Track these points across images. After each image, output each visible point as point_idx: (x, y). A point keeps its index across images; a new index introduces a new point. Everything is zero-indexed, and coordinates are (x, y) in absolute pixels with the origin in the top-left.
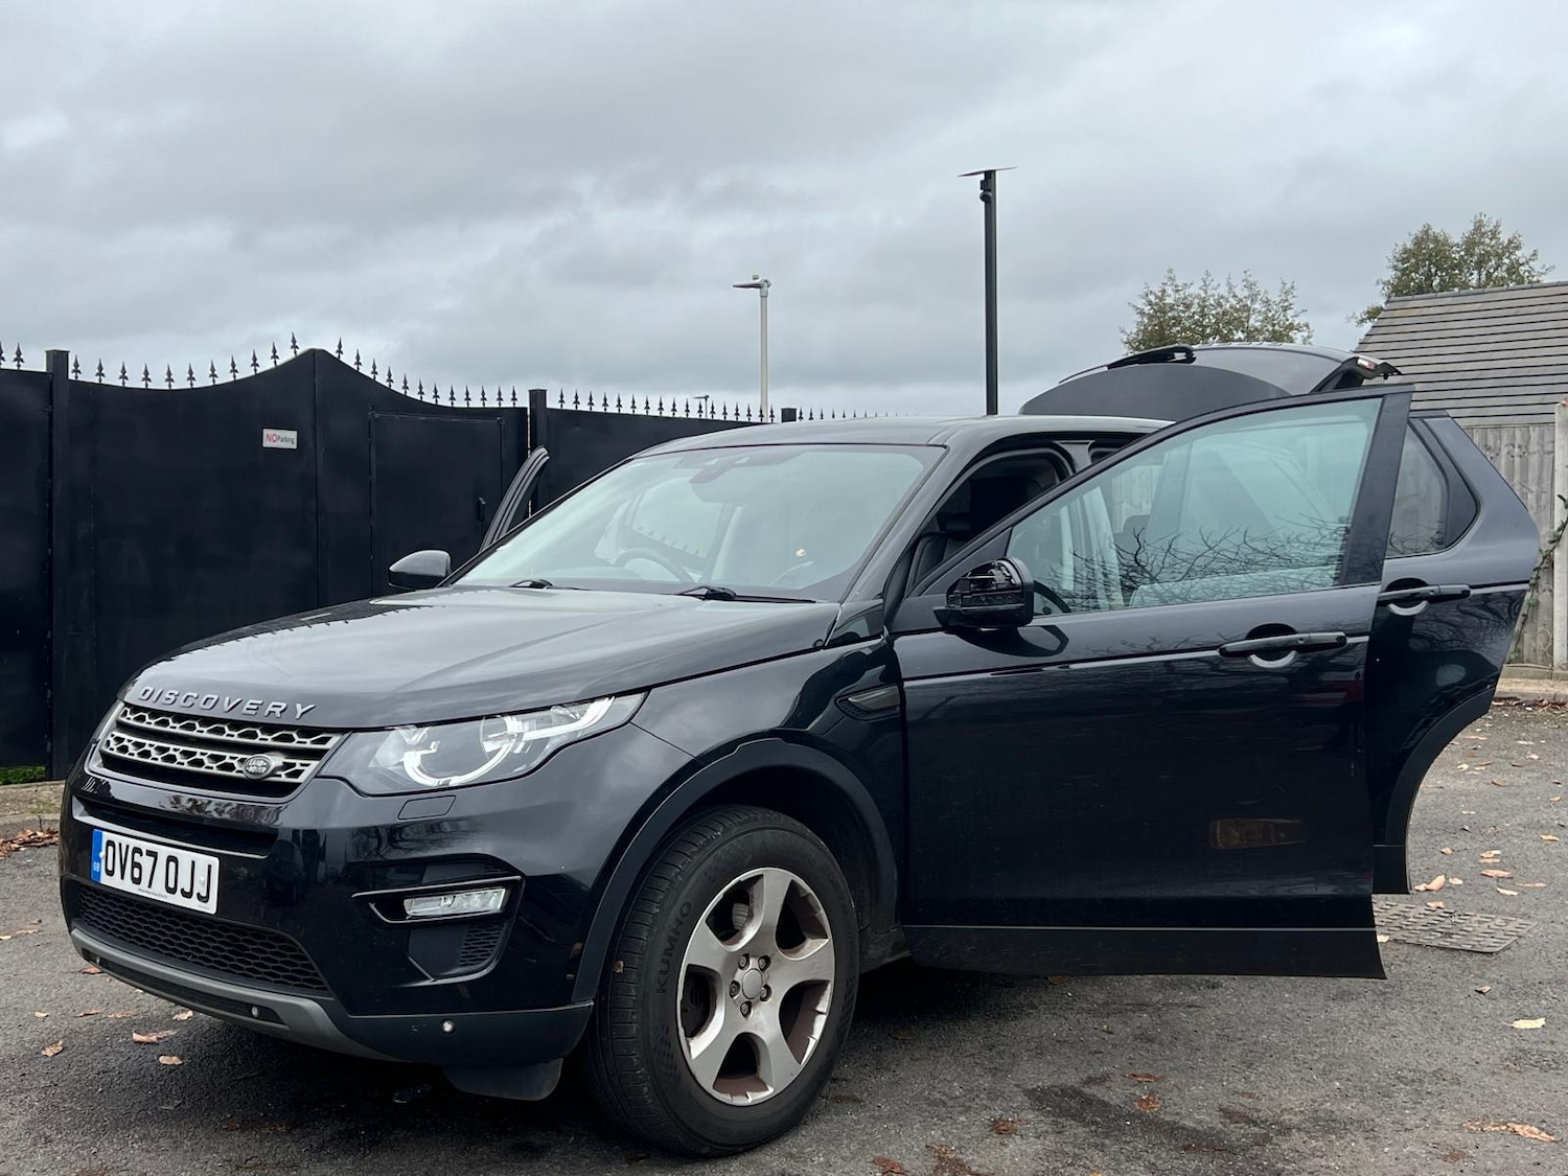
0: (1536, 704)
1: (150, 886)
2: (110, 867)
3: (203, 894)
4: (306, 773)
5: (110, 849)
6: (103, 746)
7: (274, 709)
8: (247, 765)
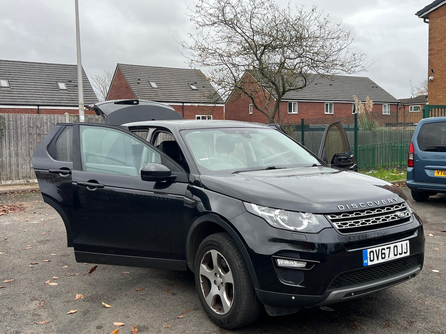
1: (389, 257)
2: (372, 259)
3: (406, 251)
4: (409, 214)
5: (372, 254)
6: (338, 228)
7: (390, 201)
8: (399, 216)
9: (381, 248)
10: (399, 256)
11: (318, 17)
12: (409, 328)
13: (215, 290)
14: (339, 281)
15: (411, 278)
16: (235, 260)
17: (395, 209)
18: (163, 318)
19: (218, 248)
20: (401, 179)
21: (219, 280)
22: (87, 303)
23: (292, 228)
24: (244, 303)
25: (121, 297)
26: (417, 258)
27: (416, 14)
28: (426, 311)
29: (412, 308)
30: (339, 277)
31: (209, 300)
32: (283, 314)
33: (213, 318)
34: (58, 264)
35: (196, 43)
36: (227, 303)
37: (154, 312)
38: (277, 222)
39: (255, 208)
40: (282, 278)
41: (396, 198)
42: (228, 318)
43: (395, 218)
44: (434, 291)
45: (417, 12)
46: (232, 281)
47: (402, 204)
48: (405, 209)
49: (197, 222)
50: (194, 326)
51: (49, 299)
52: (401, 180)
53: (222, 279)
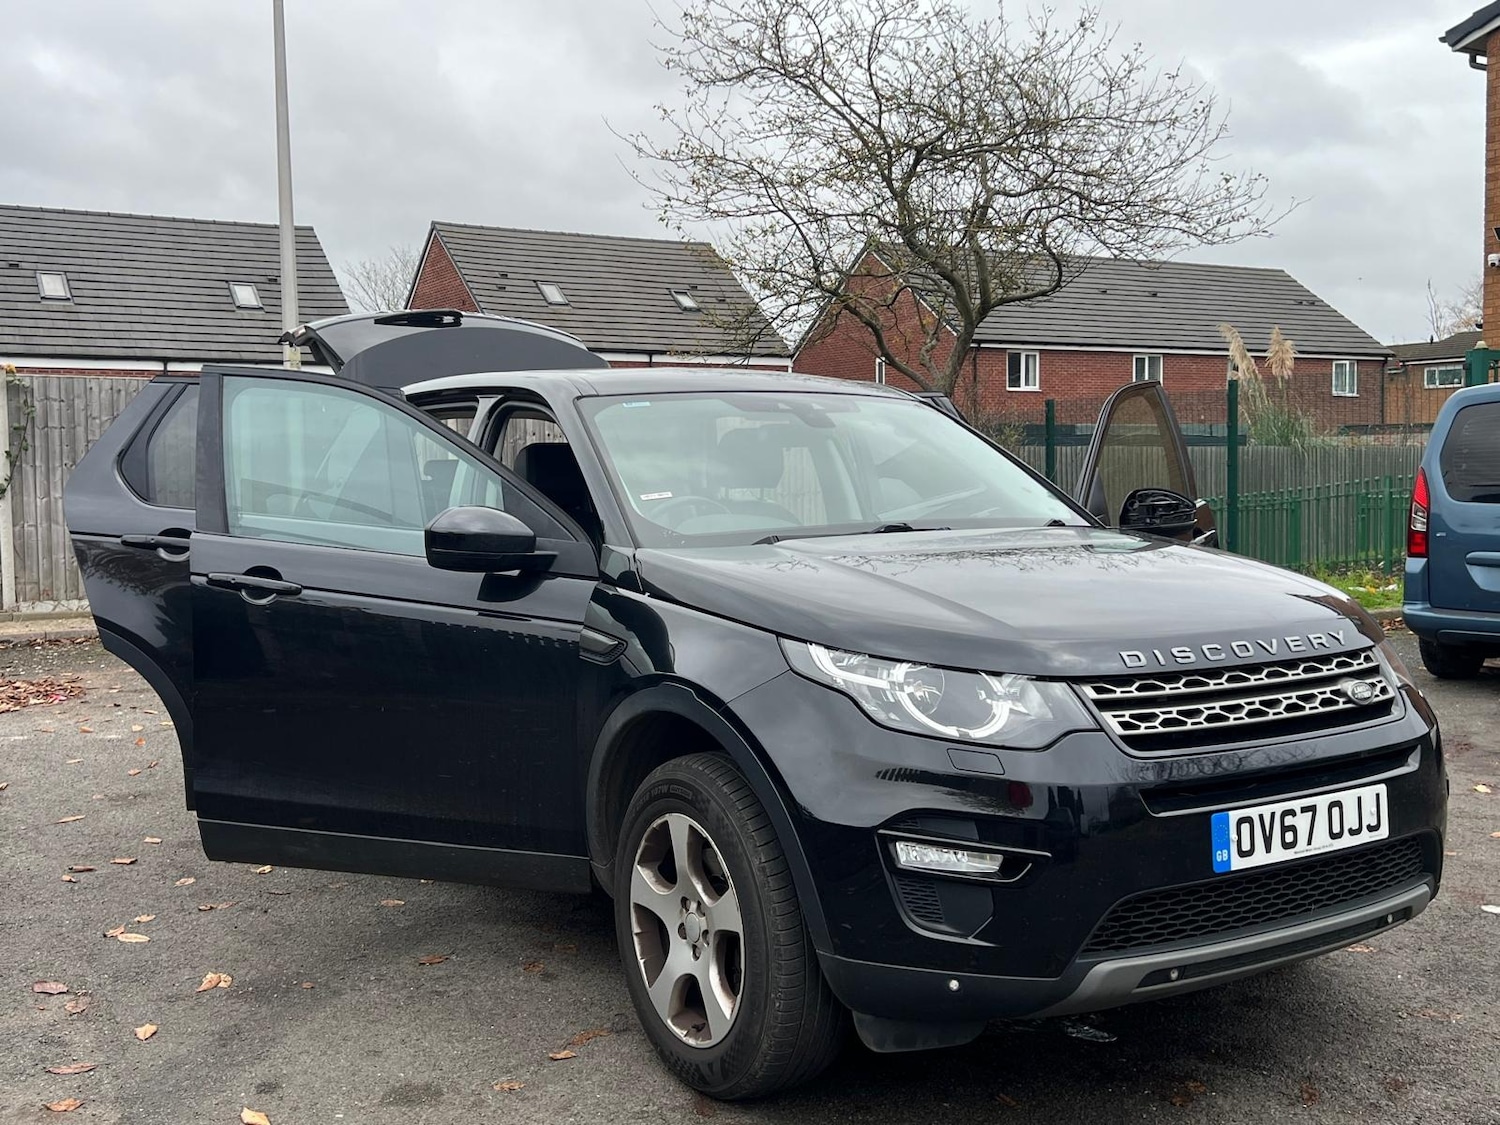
0: (31, 644)
1: (1309, 843)
2: (1246, 847)
3: (1374, 823)
4: (1389, 689)
5: (1245, 827)
6: (1120, 731)
7: (1319, 641)
8: (1350, 694)
9: (1279, 808)
10: (1347, 841)
11: (1102, 47)
12: (1387, 1105)
13: (681, 960)
14: (1121, 926)
15: (1393, 922)
16: (749, 847)
17: (1337, 671)
18: (499, 1060)
19: (691, 805)
20: (1386, 605)
21: (697, 923)
22: (237, 1006)
23: (952, 732)
24: (777, 1005)
25: (362, 985)
26: (1417, 850)
27: (1442, 40)
28: (1452, 1047)
29: (1401, 1035)
30: (1122, 911)
31: (662, 994)
32: (919, 1047)
33: (672, 1061)
34: (164, 871)
35: (684, 141)
36: (722, 1005)
37: (470, 1038)
38: (897, 706)
39: (822, 661)
40: (913, 911)
41: (1341, 632)
42: (722, 1058)
43: (1337, 703)
44: (1487, 979)
45: (1447, 33)
46: (736, 924)
47: (1363, 655)
48: (1375, 671)
49: (619, 717)
50: (607, 1087)
51: (109, 988)
52: (1388, 609)
53: (704, 918)
